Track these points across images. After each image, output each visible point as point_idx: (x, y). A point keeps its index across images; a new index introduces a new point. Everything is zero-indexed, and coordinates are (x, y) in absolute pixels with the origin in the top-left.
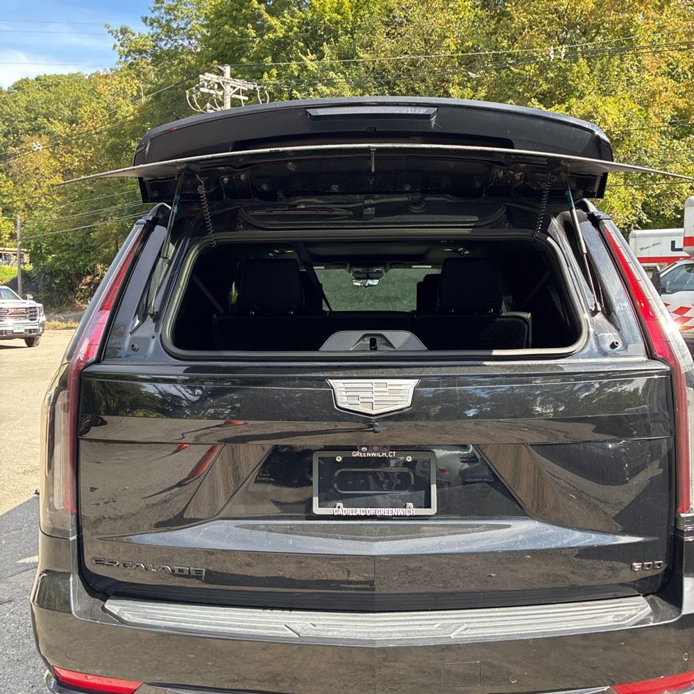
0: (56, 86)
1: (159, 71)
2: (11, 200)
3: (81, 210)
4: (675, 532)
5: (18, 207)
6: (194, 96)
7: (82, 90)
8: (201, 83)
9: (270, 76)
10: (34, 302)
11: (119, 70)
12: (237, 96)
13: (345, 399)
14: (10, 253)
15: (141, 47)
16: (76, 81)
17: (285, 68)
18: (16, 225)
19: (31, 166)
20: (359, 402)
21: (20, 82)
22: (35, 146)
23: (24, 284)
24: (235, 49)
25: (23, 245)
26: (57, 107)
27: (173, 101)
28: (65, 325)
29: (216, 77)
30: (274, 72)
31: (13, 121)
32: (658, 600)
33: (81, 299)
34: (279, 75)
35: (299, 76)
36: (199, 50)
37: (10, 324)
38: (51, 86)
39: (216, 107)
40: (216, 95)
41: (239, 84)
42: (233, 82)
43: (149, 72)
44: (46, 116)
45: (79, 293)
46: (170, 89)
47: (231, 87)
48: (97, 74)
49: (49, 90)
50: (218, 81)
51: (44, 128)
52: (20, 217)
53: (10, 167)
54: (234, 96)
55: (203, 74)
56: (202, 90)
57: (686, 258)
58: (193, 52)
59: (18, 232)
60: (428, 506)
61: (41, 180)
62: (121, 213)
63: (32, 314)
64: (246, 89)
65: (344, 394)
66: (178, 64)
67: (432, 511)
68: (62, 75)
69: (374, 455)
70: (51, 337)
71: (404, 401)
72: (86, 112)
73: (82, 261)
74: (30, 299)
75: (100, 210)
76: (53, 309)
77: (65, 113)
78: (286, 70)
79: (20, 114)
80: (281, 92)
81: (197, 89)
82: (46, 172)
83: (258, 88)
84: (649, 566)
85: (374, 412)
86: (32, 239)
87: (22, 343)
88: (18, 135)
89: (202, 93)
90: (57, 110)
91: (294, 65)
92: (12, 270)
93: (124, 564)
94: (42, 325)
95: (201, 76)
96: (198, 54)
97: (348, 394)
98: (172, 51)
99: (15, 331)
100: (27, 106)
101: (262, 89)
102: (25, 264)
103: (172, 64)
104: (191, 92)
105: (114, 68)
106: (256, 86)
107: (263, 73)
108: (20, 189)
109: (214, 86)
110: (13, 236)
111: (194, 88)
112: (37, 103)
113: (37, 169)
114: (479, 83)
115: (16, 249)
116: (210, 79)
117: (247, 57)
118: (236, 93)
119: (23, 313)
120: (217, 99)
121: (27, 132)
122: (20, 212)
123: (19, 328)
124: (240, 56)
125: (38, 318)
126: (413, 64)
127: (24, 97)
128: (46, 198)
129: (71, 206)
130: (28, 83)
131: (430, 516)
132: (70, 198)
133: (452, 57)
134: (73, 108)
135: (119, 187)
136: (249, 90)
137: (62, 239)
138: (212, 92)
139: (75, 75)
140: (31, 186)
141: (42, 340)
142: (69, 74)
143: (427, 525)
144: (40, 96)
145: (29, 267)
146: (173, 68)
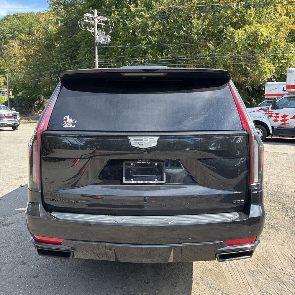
0: (22, 18)
1: (66, 12)
2: (4, 68)
3: (34, 72)
4: (249, 190)
5: (7, 71)
6: (82, 23)
7: (33, 20)
8: (84, 18)
9: (115, 14)
10: (15, 112)
11: (49, 11)
12: (100, 23)
13: (134, 143)
14: (4, 91)
15: (59, 2)
16: (31, 16)
17: (121, 11)
18: (6, 79)
19: (12, 53)
20: (138, 144)
21: (7, 16)
22: (14, 44)
23: (11, 104)
24: (99, 2)
25: (9, 87)
26: (23, 27)
27: (72, 25)
28: (28, 122)
29: (91, 15)
30: (116, 12)
31: (4, 33)
32: (242, 213)
33: (35, 110)
34: (118, 14)
35: (127, 14)
36: (84, 3)
37: (6, 121)
38: (20, 18)
39: (91, 28)
40: (91, 23)
41: (101, 18)
42: (98, 17)
43: (63, 12)
44: (18, 31)
45: (34, 108)
46: (71, 20)
47: (98, 19)
48: (40, 13)
49: (19, 20)
50: (92, 17)
51: (18, 36)
52: (8, 75)
53: (3, 54)
54: (99, 23)
55: (85, 14)
56: (85, 20)
57: (287, 94)
58: (81, 4)
59: (8, 82)
60: (163, 180)
61: (16, 59)
62: (51, 74)
63: (14, 116)
64: (104, 20)
65: (134, 141)
66: (75, 9)
67: (164, 182)
68: (25, 13)
69: (144, 163)
70: (22, 126)
71: (154, 144)
72: (35, 30)
73: (35, 94)
74: (14, 110)
75: (42, 72)
76: (23, 115)
77: (26, 30)
78: (121, 12)
79: (7, 31)
80: (119, 21)
81: (83, 20)
82: (19, 56)
83: (109, 20)
84: (239, 201)
85: (144, 148)
86: (13, 85)
87: (11, 128)
88: (6, 39)
89: (85, 22)
90: (23, 28)
91: (125, 9)
92: (5, 98)
93: (58, 200)
94: (19, 121)
95: (85, 15)
96: (83, 4)
97: (135, 141)
98: (72, 3)
99: (8, 124)
100: (10, 27)
101: (111, 20)
102: (10, 95)
103: (72, 9)
104: (81, 22)
105: (47, 10)
106: (108, 19)
107: (111, 13)
108: (8, 63)
109: (90, 19)
110: (5, 83)
111: (81, 20)
112: (14, 26)
113: (15, 54)
114: (205, 18)
115: (7, 89)
116: (88, 16)
117: (104, 6)
118: (99, 22)
119: (11, 116)
120: (92, 25)
121: (10, 38)
122: (8, 73)
123: (10, 123)
124: (101, 6)
125: (17, 118)
126: (176, 9)
127: (9, 23)
128: (19, 67)
129: (29, 71)
130: (10, 17)
131: (163, 184)
132: (29, 67)
133: (193, 7)
134: (30, 28)
135: (50, 63)
136: (105, 21)
137: (26, 85)
138: (89, 21)
139: (30, 13)
140: (12, 62)
141: (19, 127)
142: (28, 13)
143: (162, 187)
144: (16, 22)
145: (12, 97)
146: (73, 11)
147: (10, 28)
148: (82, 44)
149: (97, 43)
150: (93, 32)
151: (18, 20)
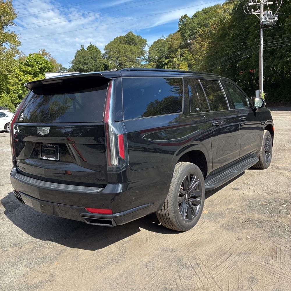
6: (247, 7)
12: (267, 3)
21: (196, 13)
31: (193, 30)
38: (207, 12)
39: (257, 10)
40: (257, 5)
56: (249, 4)
67: (58, 159)
68: (212, 7)
79: (195, 27)
85: (43, 135)
112: (201, 21)
127: (197, 19)
130: (199, 13)
140: (198, 55)
143: (57, 163)
144: (203, 17)
147: (198, 24)
148: (251, 29)
149: (262, 25)
150: (259, 13)
151: (205, 15)
